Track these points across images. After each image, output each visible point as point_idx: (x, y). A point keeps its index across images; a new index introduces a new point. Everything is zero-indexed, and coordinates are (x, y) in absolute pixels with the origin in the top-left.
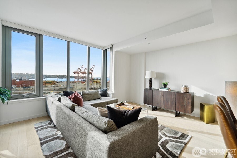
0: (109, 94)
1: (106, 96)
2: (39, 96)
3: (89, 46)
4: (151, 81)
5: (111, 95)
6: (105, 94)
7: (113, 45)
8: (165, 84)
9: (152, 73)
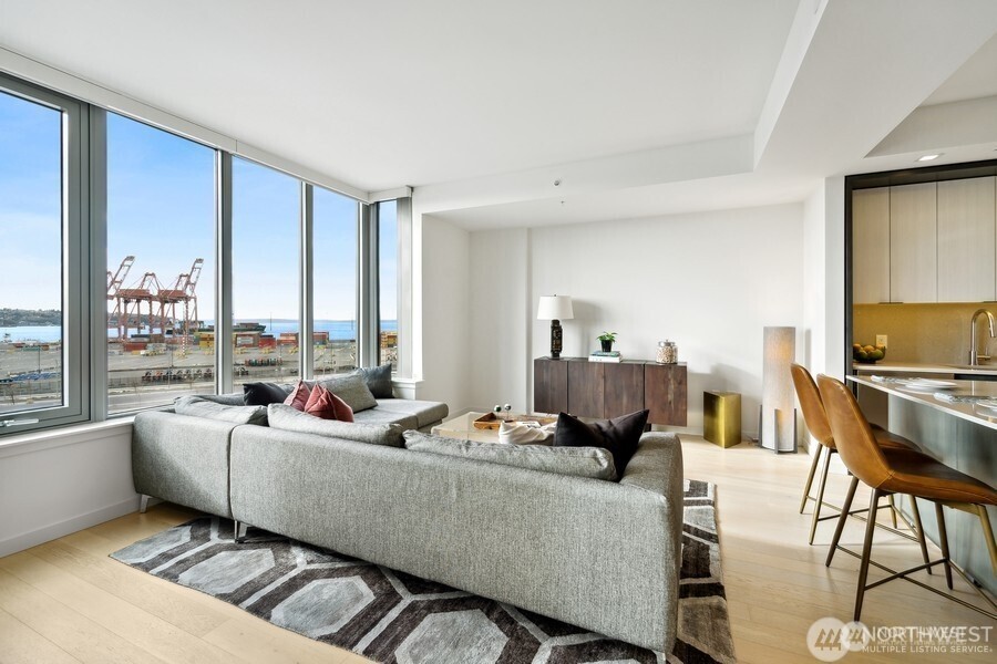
0: (401, 386)
1: (390, 397)
2: (89, 420)
3: (311, 180)
4: (556, 328)
5: (410, 392)
6: (384, 388)
7: (412, 188)
8: (608, 339)
9: (563, 300)
